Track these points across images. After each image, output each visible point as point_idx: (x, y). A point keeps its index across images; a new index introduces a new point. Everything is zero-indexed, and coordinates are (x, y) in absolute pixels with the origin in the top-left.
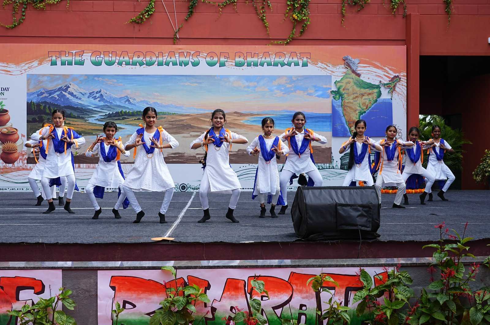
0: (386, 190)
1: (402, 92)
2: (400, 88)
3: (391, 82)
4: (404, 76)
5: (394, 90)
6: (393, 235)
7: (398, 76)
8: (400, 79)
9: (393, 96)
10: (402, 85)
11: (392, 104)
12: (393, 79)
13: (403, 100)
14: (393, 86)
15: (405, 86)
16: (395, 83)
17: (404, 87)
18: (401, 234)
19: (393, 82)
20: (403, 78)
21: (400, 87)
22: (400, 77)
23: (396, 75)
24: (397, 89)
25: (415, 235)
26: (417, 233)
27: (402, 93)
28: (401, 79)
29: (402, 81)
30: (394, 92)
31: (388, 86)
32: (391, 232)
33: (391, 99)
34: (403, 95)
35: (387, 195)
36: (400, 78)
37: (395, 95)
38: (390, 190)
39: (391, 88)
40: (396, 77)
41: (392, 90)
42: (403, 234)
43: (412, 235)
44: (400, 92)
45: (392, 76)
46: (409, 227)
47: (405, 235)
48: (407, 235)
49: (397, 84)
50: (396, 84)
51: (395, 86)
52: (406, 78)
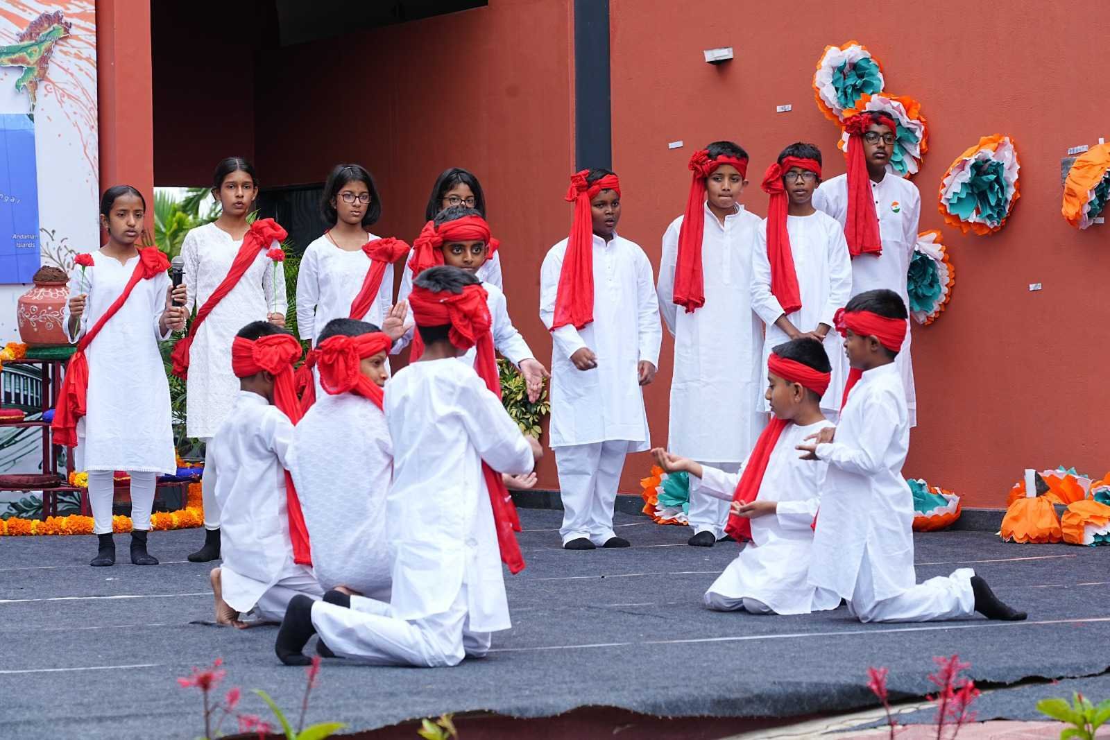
0: (13, 521)
1: (77, 84)
2: (66, 71)
3: (26, 43)
4: (81, 16)
5: (43, 77)
6: (17, 724)
7: (57, 18)
8: (67, 31)
9: (39, 104)
10: (78, 57)
11: (32, 138)
12: (36, 27)
13: (81, 123)
14: (36, 57)
15: (88, 59)
16: (43, 47)
17: (84, 64)
18: (50, 720)
19: (39, 43)
20: (82, 23)
21: (71, 63)
22: (69, 20)
23: (52, 9)
24: (53, 72)
25: (113, 719)
26: (127, 712)
27: (78, 92)
28: (73, 31)
29: (76, 38)
30: (42, 86)
31: (13, 61)
32: (11, 712)
33: (31, 117)
34: (83, 98)
35: (19, 542)
36: (68, 27)
37: (46, 100)
38: (31, 518)
39: (30, 70)
40: (47, 19)
41: (31, 77)
42: (59, 719)
43: (100, 720)
44: (70, 89)
45: (33, 17)
46: (93, 683)
47: (68, 721)
48: (78, 721)
49: (56, 51)
50: (49, 50)
51: (44, 60)
52: (93, 27)
